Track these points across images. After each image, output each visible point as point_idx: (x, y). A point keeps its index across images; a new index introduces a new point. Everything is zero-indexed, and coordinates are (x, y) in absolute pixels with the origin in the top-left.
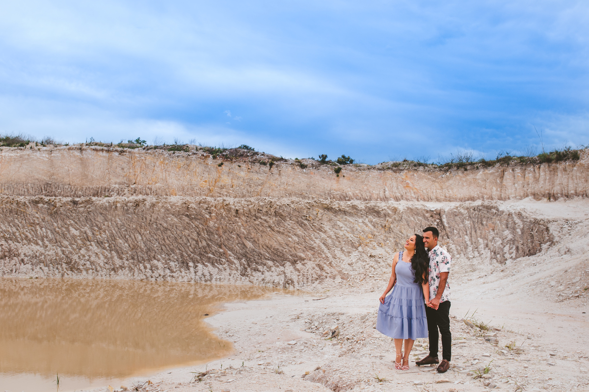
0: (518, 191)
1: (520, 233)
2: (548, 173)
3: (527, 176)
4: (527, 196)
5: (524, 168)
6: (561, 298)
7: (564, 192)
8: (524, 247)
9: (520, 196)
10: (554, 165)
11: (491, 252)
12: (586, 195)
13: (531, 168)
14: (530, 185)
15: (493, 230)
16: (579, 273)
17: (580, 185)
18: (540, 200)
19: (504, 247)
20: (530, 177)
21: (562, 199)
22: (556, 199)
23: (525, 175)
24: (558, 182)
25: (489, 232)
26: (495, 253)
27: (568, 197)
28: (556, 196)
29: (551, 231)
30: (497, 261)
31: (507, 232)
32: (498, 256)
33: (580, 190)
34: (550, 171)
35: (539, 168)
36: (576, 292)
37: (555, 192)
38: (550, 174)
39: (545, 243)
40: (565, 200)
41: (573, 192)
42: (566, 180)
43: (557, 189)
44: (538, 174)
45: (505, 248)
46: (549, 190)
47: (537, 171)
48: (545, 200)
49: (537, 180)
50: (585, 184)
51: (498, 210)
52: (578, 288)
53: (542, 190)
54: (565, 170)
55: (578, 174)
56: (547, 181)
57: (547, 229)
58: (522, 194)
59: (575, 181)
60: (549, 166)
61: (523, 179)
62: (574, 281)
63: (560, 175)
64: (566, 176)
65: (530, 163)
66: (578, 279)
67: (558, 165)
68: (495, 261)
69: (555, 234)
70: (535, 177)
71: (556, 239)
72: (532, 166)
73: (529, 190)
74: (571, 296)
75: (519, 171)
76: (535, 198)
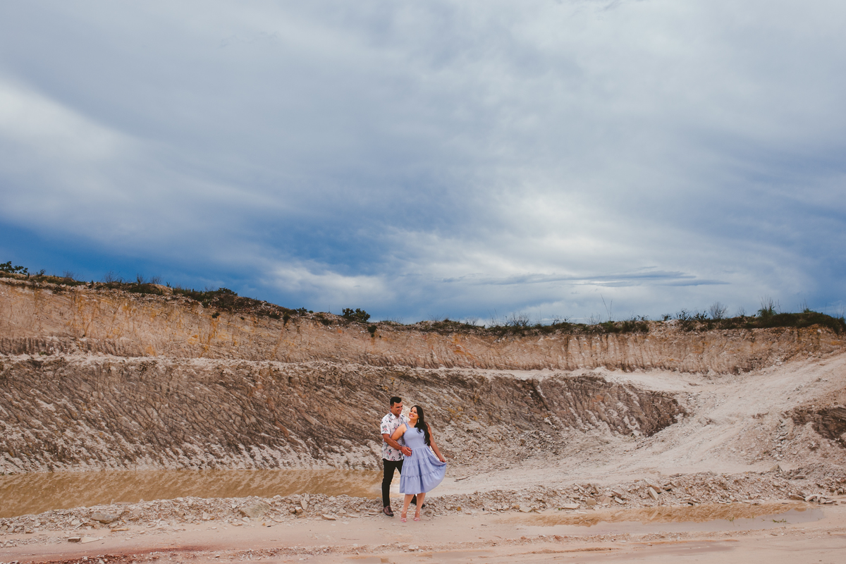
0: (586, 360)
1: (638, 405)
2: (617, 343)
3: (594, 345)
4: (598, 365)
5: (589, 336)
6: (750, 461)
7: (638, 363)
8: (649, 419)
9: (590, 365)
10: (621, 335)
11: (608, 424)
12: (665, 367)
13: (597, 337)
14: (599, 355)
15: (603, 402)
16: (753, 440)
17: (655, 357)
18: (614, 370)
19: (623, 418)
20: (598, 347)
21: (637, 370)
22: (632, 370)
23: (591, 344)
24: (631, 352)
25: (599, 404)
26: (614, 424)
27: (644, 368)
28: (631, 366)
29: (680, 404)
30: (620, 433)
31: (620, 404)
32: (619, 427)
33: (656, 361)
34: (619, 341)
35: (607, 337)
36: (758, 456)
37: (630, 362)
38: (620, 345)
39: (677, 414)
40: (642, 371)
41: (649, 363)
42: (638, 352)
43: (631, 360)
44: (606, 344)
45: (624, 420)
46: (621, 361)
47: (604, 340)
48: (620, 370)
49: (606, 350)
50: (660, 356)
51: (604, 381)
52: (758, 452)
53: (613, 360)
54: (636, 341)
55: (652, 346)
56: (618, 351)
57: (675, 402)
58: (591, 364)
59: (649, 352)
60: (617, 336)
61: (589, 348)
62: (752, 447)
63: (631, 346)
64: (638, 347)
65: (596, 331)
66: (753, 445)
67: (626, 336)
68: (616, 433)
69: (685, 405)
70: (602, 347)
71: (688, 411)
72: (598, 335)
73: (599, 360)
74: (756, 459)
75: (585, 340)
76: (608, 369)
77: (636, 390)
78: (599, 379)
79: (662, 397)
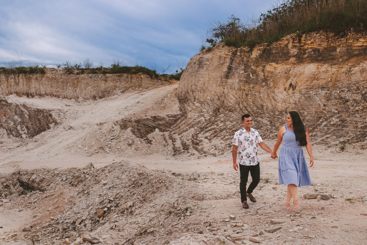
0: (4, 90)
1: (28, 117)
2: (25, 80)
3: (9, 80)
4: (11, 93)
5: (7, 75)
6: (90, 154)
7: (37, 92)
8: (33, 126)
9: (6, 93)
10: (28, 75)
11: (6, 130)
12: (53, 95)
13: (12, 76)
14: (13, 87)
15: (5, 116)
16: (93, 140)
17: (48, 89)
18: (21, 96)
19: (17, 126)
20: (12, 82)
21: (37, 97)
22: (33, 97)
23: (8, 80)
24: (33, 86)
25: (2, 117)
26: (10, 130)
27: (40, 96)
28: (33, 94)
29: (53, 117)
30: (13, 136)
31: (16, 117)
32: (14, 132)
33: (48, 92)
34: (26, 79)
35: (19, 76)
36: (95, 150)
37: (32, 92)
38: (27, 81)
39: (51, 123)
40: (39, 97)
41: (44, 93)
42: (38, 85)
43: (33, 91)
44: (18, 80)
45: (18, 127)
46: (27, 91)
47: (17, 78)
48: (25, 97)
49: (17, 84)
50: (51, 89)
51: (7, 102)
52: (96, 148)
53: (22, 90)
54: (37, 79)
55: (46, 82)
56: (25, 85)
57: (51, 115)
58: (7, 92)
59: (45, 86)
60: (25, 76)
61: (6, 82)
62: (92, 144)
63: (33, 82)
64: (38, 83)
65: (11, 72)
66: (93, 143)
67: (31, 76)
68: (11, 136)
69: (57, 118)
70: (15, 82)
71: (58, 121)
72: (13, 75)
73: (12, 90)
74: (94, 152)
75: (4, 77)
76: (17, 95)
77: (28, 108)
78: (4, 101)
79: (43, 112)
